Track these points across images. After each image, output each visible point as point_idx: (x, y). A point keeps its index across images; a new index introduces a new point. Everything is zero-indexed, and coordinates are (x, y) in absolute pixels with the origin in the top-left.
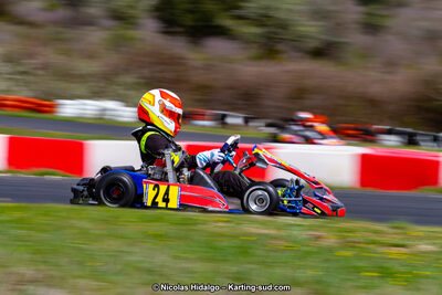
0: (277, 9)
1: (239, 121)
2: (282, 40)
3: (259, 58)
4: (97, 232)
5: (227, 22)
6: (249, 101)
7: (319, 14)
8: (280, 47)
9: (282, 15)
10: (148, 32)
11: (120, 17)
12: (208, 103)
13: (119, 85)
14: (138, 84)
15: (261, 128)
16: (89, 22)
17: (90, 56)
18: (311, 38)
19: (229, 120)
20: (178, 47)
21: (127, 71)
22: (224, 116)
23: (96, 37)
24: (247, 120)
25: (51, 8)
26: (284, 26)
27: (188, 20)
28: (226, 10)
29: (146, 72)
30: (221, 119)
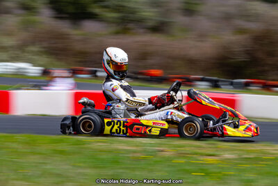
0: (129, 2)
2: (132, 21)
3: (117, 33)
4: (23, 150)
5: (97, 10)
7: (155, 4)
8: (131, 26)
9: (131, 5)
10: (45, 18)
11: (27, 8)
12: (85, 63)
13: (28, 52)
14: (41, 52)
16: (7, 11)
17: (9, 34)
18: (150, 19)
19: (99, 74)
20: (64, 27)
21: (33, 43)
22: (96, 71)
23: (12, 21)
26: (133, 12)
27: (71, 9)
29: (45, 44)
30: (94, 73)
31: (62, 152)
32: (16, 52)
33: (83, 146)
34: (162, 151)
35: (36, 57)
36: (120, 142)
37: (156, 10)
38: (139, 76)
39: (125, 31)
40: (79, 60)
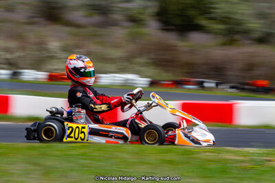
0: (235, 13)
1: (213, 85)
2: (238, 33)
3: (224, 44)
4: (132, 160)
5: (203, 22)
6: (218, 72)
7: (262, 16)
8: (237, 37)
9: (238, 17)
10: (152, 30)
11: (134, 20)
12: (192, 74)
13: (135, 64)
14: (148, 63)
15: (226, 90)
16: (114, 24)
17: (117, 46)
18: (257, 31)
19: (206, 85)
20: (172, 38)
21: (140, 55)
22: (203, 82)
23: (119, 33)
24: (217, 84)
25: (89, 16)
26: (239, 23)
27: (178, 21)
28: (202, 14)
29: (152, 56)
30: (201, 84)
31: (170, 162)
32: (125, 64)
33: (191, 156)
34: (270, 161)
35: (143, 69)
36: (228, 152)
37: (262, 21)
38: (246, 87)
39: (231, 42)
40: (185, 71)
